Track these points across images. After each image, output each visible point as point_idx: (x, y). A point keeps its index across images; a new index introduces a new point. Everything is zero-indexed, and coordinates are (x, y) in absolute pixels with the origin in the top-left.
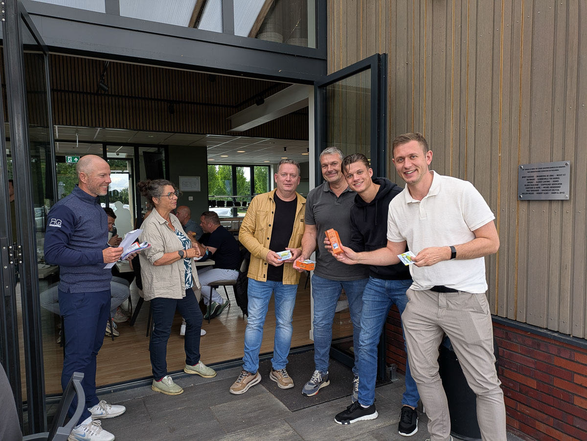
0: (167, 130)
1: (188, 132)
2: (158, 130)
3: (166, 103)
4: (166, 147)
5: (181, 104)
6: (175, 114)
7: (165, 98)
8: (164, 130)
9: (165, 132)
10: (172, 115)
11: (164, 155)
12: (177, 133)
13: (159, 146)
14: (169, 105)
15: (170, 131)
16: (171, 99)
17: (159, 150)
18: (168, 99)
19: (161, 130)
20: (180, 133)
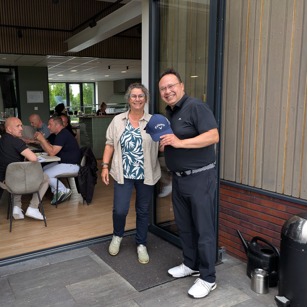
0: (17, 52)
1: (33, 53)
2: (9, 52)
3: (15, 28)
4: (16, 68)
5: (27, 29)
6: (23, 38)
7: (15, 25)
8: (14, 52)
9: (15, 54)
10: (20, 39)
11: (14, 75)
12: (25, 54)
13: (10, 67)
14: (17, 30)
15: (19, 53)
16: (19, 25)
17: (10, 70)
18: (17, 25)
19: (12, 52)
20: (27, 54)
